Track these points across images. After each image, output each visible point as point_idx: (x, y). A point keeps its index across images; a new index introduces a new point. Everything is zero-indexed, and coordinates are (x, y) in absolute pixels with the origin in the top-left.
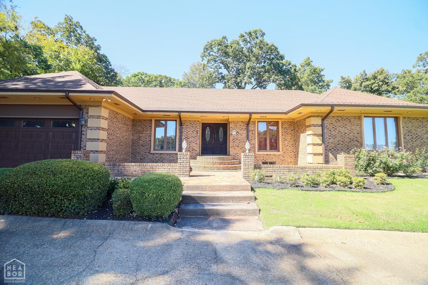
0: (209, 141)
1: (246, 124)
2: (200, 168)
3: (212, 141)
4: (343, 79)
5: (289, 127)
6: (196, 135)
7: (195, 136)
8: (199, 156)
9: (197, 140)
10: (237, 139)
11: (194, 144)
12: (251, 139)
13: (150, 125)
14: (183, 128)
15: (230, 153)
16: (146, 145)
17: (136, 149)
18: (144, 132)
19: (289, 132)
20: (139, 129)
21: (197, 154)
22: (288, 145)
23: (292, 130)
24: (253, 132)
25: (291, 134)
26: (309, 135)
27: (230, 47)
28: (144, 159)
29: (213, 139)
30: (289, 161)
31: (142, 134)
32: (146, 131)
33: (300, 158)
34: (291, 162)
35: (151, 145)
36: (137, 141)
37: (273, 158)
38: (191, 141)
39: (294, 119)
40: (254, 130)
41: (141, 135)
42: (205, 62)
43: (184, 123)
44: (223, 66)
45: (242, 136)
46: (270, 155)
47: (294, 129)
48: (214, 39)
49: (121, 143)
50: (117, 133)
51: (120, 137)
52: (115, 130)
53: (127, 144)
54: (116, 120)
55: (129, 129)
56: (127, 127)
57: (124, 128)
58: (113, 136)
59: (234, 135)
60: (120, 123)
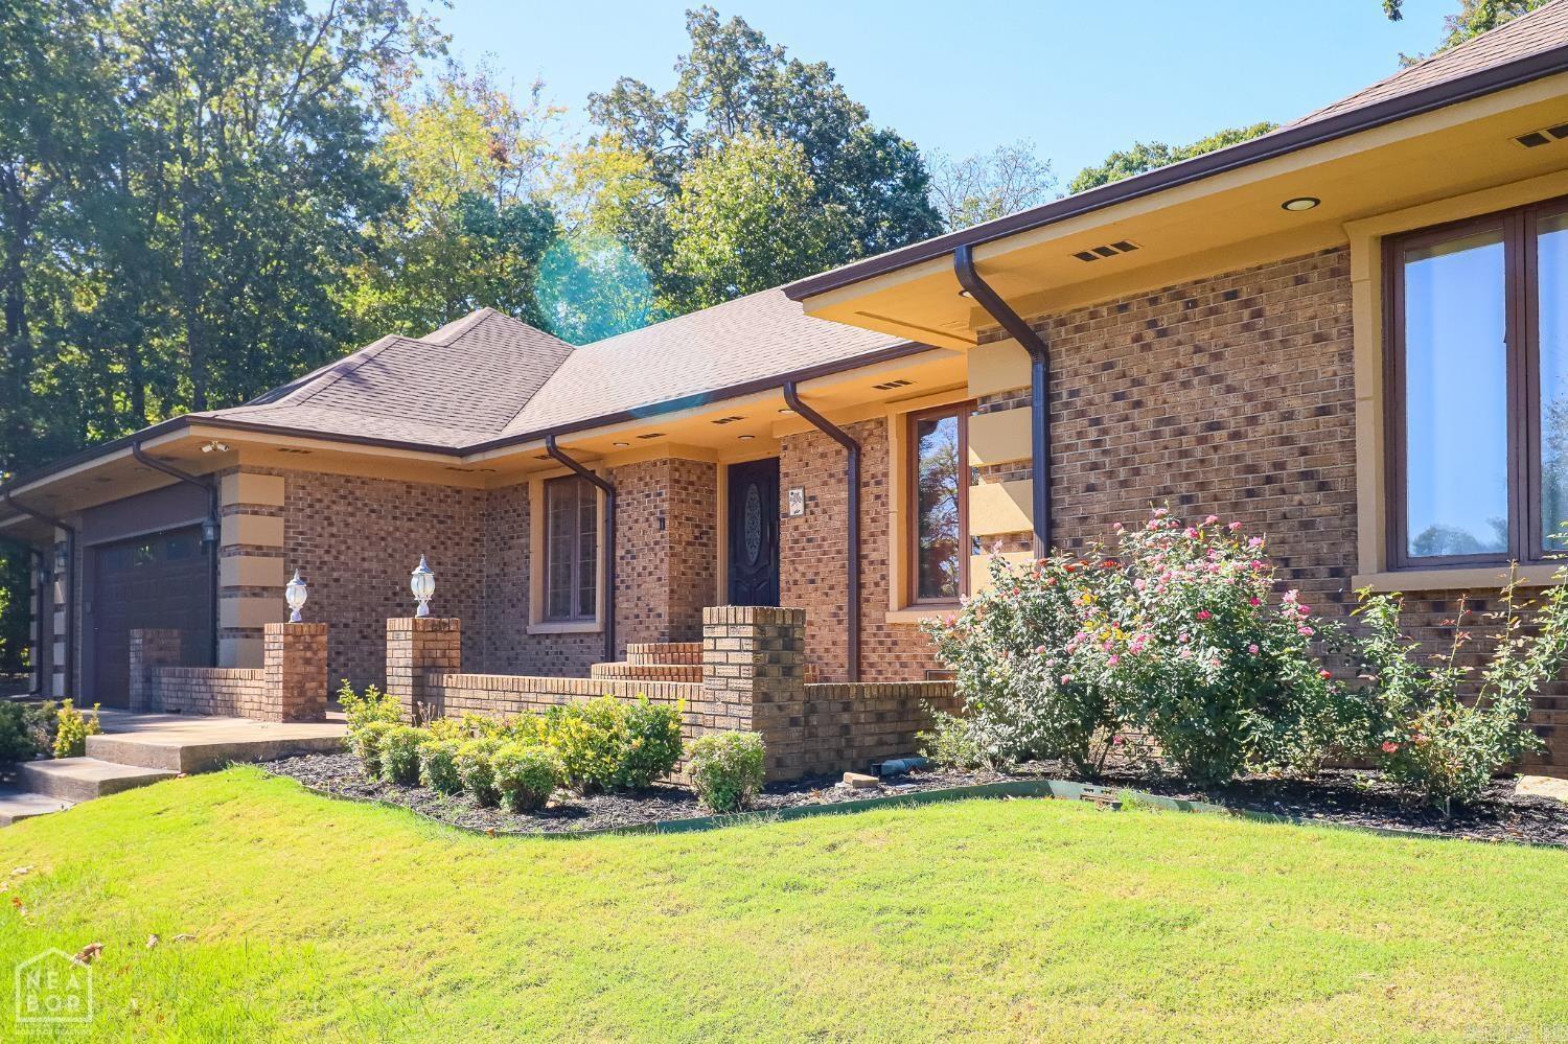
0: (758, 560)
6: (658, 536)
7: (656, 543)
9: (662, 560)
11: (652, 584)
12: (871, 535)
14: (618, 506)
16: (519, 601)
17: (496, 618)
18: (514, 542)
20: (503, 527)
24: (881, 490)
28: (516, 659)
29: (772, 550)
31: (510, 553)
36: (498, 582)
38: (645, 568)
40: (882, 475)
41: (506, 555)
45: (830, 518)
49: (395, 594)
50: (364, 559)
51: (389, 570)
52: (343, 547)
53: (449, 596)
54: (350, 509)
55: (456, 534)
56: (438, 526)
57: (418, 536)
58: (333, 570)
59: (794, 517)
60: (380, 518)
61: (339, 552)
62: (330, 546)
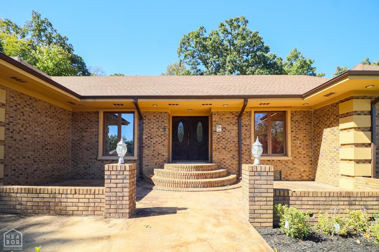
0: (183, 142)
1: (236, 116)
2: (167, 184)
3: (187, 141)
4: (340, 70)
5: (302, 119)
6: (163, 133)
7: (162, 135)
8: (169, 162)
9: (164, 140)
10: (223, 138)
11: (160, 146)
12: (244, 138)
13: (97, 120)
14: (144, 123)
15: (214, 159)
16: (91, 149)
17: (77, 154)
18: (88, 130)
19: (302, 128)
20: (82, 125)
21: (165, 161)
22: (300, 147)
23: (306, 124)
24: (248, 128)
25: (305, 129)
26: (345, 129)
27: (209, 40)
28: (90, 167)
29: (189, 139)
30: (302, 170)
31: (86, 133)
32: (91, 128)
33: (320, 165)
34: (304, 171)
35: (98, 148)
36: (79, 142)
37: (278, 165)
38: (156, 142)
39: (311, 107)
40: (248, 124)
41: (84, 134)
42: (182, 58)
43: (145, 116)
44: (202, 62)
45: (231, 133)
46: (273, 160)
47: (310, 123)
48: (191, 32)
49: (45, 145)
50: (35, 131)
51: (44, 136)
52: (28, 125)
53: (61, 146)
54: (31, 110)
55: (64, 125)
56: (59, 121)
57: (53, 124)
58: (24, 134)
59: (218, 132)
60: (41, 115)
61: (26, 127)
62: (23, 124)
